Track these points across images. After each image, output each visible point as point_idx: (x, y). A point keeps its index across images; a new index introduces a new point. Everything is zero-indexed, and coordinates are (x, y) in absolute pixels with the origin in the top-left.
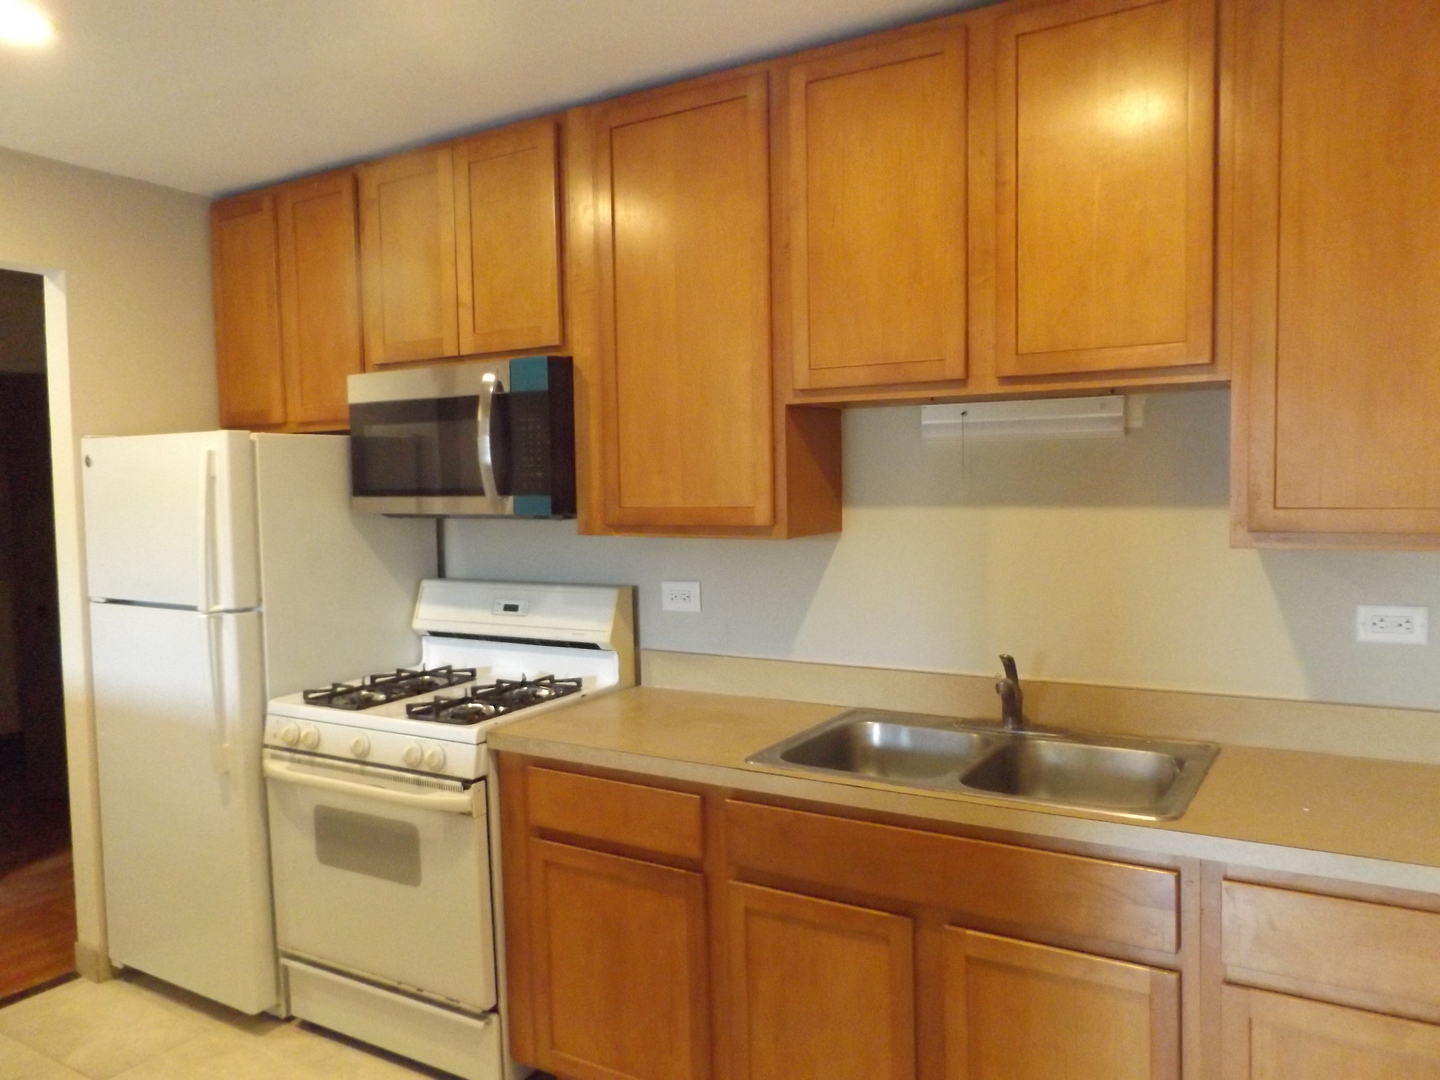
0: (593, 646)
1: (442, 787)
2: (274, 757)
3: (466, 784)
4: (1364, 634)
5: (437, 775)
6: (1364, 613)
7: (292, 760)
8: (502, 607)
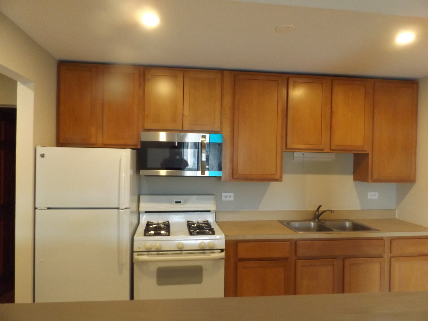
0: (209, 211)
1: (214, 253)
2: (138, 255)
3: (222, 250)
4: (369, 197)
5: (212, 249)
6: (369, 194)
7: (148, 255)
8: (175, 202)
